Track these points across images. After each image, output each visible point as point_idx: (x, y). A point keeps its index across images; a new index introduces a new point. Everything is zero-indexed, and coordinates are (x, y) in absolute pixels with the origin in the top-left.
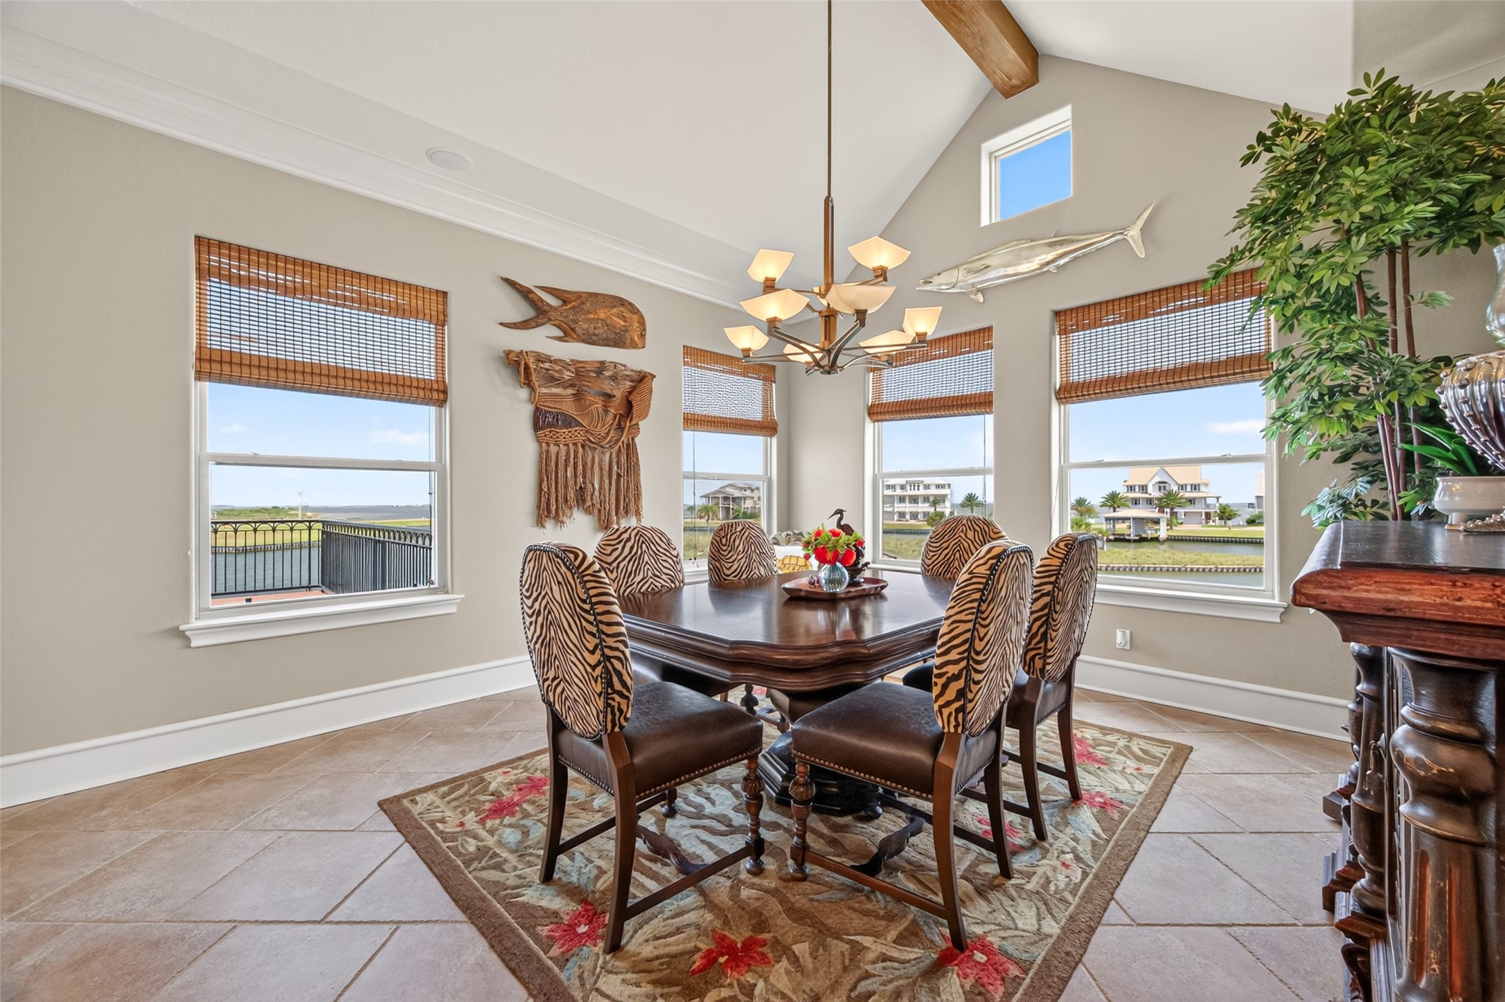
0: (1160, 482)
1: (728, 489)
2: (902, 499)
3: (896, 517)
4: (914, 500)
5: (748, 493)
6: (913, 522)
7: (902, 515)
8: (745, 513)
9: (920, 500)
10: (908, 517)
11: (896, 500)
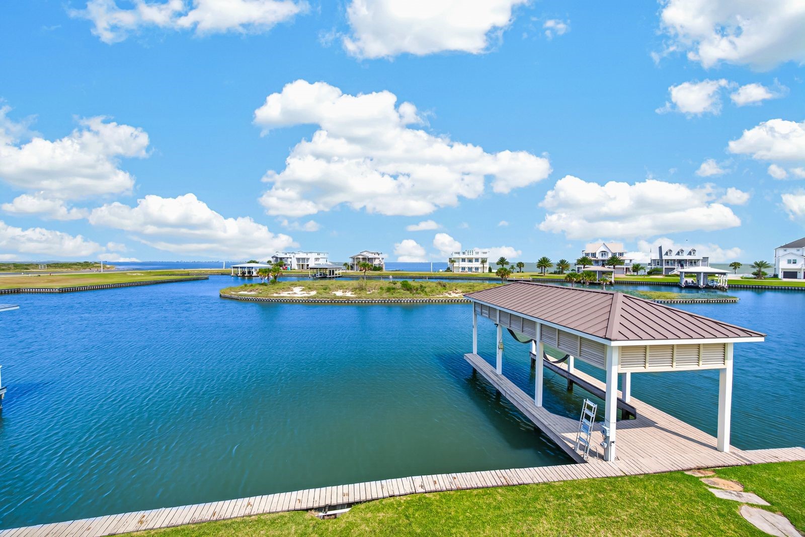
0: (602, 252)
1: (365, 253)
2: (463, 260)
3: (460, 270)
4: (470, 261)
5: (376, 256)
6: (470, 273)
7: (463, 269)
8: (375, 267)
9: (474, 260)
10: (467, 270)
11: (461, 260)
